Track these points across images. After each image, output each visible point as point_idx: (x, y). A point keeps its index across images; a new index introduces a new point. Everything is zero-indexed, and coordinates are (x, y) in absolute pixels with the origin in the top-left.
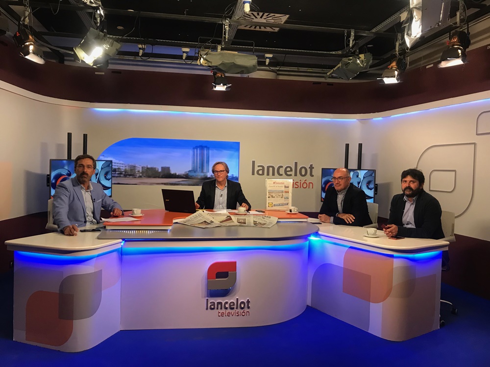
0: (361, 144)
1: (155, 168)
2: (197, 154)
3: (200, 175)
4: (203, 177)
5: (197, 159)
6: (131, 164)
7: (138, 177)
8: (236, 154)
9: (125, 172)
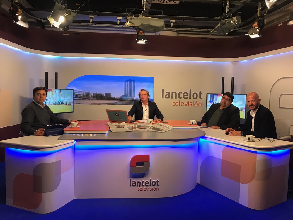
0: (234, 77)
1: (102, 94)
2: (127, 85)
3: (130, 98)
4: (132, 99)
5: (127, 88)
6: (86, 92)
7: (91, 100)
8: (152, 85)
9: (83, 97)
